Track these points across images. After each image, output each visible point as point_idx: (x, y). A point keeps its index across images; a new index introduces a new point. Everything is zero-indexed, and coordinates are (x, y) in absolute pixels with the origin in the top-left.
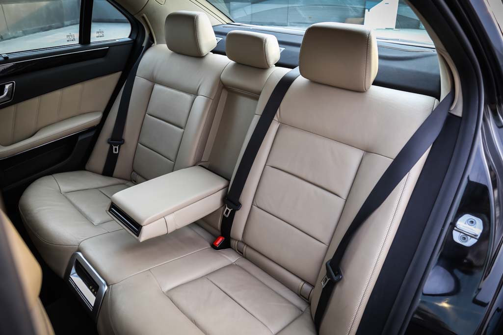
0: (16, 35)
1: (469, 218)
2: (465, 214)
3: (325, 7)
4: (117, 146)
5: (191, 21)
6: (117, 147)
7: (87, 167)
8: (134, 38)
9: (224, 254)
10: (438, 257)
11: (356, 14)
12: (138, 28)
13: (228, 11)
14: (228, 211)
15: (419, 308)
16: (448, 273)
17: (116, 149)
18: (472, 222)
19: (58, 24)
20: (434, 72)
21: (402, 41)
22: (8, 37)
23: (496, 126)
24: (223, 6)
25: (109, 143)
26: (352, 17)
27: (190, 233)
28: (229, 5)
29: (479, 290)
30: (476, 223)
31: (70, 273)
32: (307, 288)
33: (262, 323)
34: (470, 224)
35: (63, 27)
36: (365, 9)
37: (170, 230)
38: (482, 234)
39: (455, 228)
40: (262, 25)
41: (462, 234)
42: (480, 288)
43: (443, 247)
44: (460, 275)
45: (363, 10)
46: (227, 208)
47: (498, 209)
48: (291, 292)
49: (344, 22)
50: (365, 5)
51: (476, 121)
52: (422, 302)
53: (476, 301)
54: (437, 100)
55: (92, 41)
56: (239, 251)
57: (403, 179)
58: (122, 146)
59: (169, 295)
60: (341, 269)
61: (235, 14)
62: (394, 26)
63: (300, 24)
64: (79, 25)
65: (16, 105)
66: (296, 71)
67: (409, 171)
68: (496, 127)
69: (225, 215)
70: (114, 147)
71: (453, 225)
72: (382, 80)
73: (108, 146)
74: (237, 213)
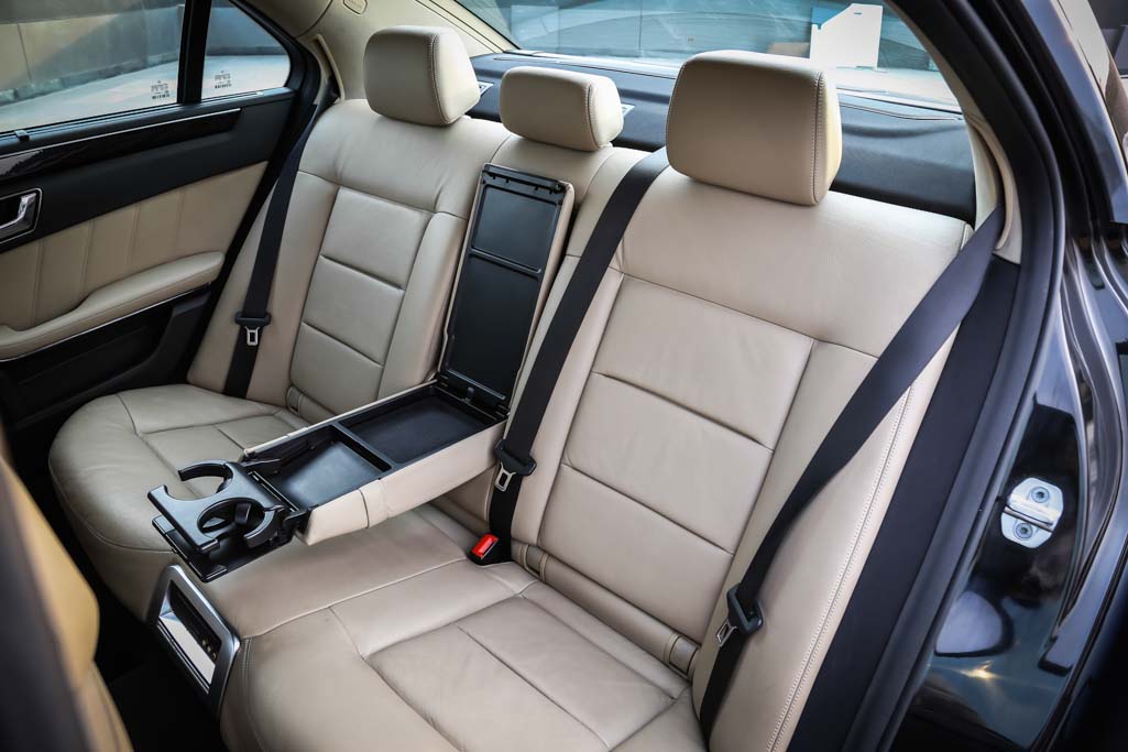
0: (47, 89)
1: (1035, 486)
2: (1028, 477)
3: (721, 17)
4: (255, 329)
5: (422, 46)
6: (256, 332)
7: (190, 377)
8: (297, 87)
9: (497, 574)
10: (969, 573)
11: (793, 35)
12: (305, 65)
13: (505, 25)
14: (504, 477)
15: (926, 683)
16: (988, 607)
17: (252, 335)
18: (1041, 495)
19: (135, 62)
20: (961, 164)
21: (891, 95)
22: (30, 94)
23: (1090, 285)
24: (494, 14)
25: (237, 322)
26: (782, 40)
27: (419, 527)
28: (510, 12)
29: (1053, 640)
30: (1049, 496)
31: (159, 610)
32: (684, 647)
33: (583, 724)
34: (1037, 499)
35: (144, 68)
36: (810, 24)
37: (375, 520)
38: (1061, 521)
39: (1006, 509)
40: (583, 55)
41: (1020, 521)
42: (1054, 635)
43: (980, 551)
44: (1013, 609)
45: (805, 25)
46: (503, 471)
47: (1094, 465)
48: (648, 656)
49: (765, 50)
50: (811, 16)
51: (1049, 274)
52: (932, 670)
53: (1045, 666)
54: (968, 227)
55: (204, 96)
56: (531, 568)
57: (898, 403)
58: (267, 329)
59: (374, 663)
60: (760, 604)
61: (523, 31)
62: (874, 62)
63: (667, 52)
64: (178, 62)
65: (41, 240)
66: (661, 156)
67: (910, 384)
68: (1092, 288)
69: (500, 487)
70: (249, 332)
71: (1002, 502)
72: (850, 179)
73: (236, 329)
74: (527, 482)
